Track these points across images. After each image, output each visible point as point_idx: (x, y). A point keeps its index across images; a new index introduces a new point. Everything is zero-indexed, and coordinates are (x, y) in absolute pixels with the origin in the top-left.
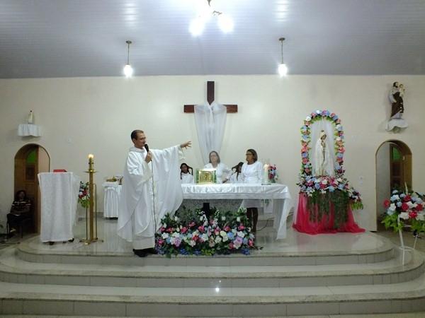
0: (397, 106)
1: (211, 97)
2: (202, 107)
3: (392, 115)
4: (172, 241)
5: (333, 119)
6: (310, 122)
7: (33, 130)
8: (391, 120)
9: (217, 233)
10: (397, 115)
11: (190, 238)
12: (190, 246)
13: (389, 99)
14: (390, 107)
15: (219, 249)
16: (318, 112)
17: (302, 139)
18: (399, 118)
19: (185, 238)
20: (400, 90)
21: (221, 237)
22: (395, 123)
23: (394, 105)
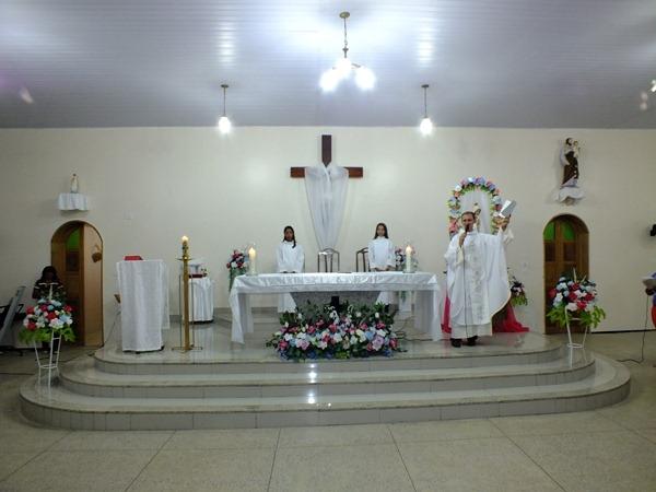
0: (571, 170)
1: (327, 156)
2: (315, 170)
3: (565, 181)
4: (298, 343)
5: (490, 189)
6: (461, 193)
7: (79, 202)
8: (563, 187)
9: (352, 333)
10: (571, 181)
11: (320, 339)
12: (320, 349)
13: (561, 160)
14: (562, 171)
15: (355, 350)
16: (471, 180)
17: (451, 214)
18: (573, 186)
19: (313, 340)
20: (575, 149)
21: (356, 336)
22: (567, 192)
23: (566, 167)
